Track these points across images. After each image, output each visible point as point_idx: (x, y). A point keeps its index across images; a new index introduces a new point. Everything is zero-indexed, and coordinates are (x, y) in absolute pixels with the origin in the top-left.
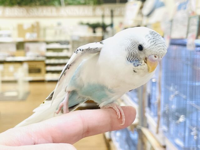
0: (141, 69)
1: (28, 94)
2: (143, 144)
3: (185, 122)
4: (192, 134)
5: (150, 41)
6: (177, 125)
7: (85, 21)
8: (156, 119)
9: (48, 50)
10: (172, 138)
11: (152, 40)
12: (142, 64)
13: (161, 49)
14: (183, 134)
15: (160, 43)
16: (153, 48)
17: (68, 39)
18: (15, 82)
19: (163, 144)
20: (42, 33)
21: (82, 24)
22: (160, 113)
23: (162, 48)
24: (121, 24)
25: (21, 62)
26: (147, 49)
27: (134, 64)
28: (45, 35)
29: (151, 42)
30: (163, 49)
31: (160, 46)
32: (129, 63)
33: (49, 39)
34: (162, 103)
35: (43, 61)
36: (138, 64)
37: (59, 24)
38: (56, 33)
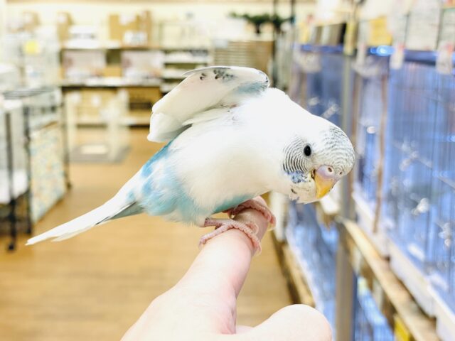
0: (304, 189)
1: (126, 151)
2: (347, 251)
3: (428, 214)
4: (442, 235)
5: (326, 141)
6: (413, 217)
7: (241, 9)
8: (373, 205)
9: (167, 65)
10: (403, 243)
11: (329, 141)
12: (306, 180)
13: (342, 158)
14: (423, 236)
15: (343, 149)
16: (328, 154)
17: (207, 44)
18: (102, 126)
19: (384, 252)
20: (155, 32)
21: (234, 15)
22: (383, 193)
23: (345, 157)
24: (311, 17)
25: (114, 89)
26: (318, 153)
27: (293, 178)
28: (161, 37)
29: (327, 143)
30: (346, 160)
31: (341, 153)
32: (286, 174)
33: (169, 43)
34: (386, 175)
35: (157, 88)
36: (300, 178)
37: (190, 16)
38: (183, 33)
